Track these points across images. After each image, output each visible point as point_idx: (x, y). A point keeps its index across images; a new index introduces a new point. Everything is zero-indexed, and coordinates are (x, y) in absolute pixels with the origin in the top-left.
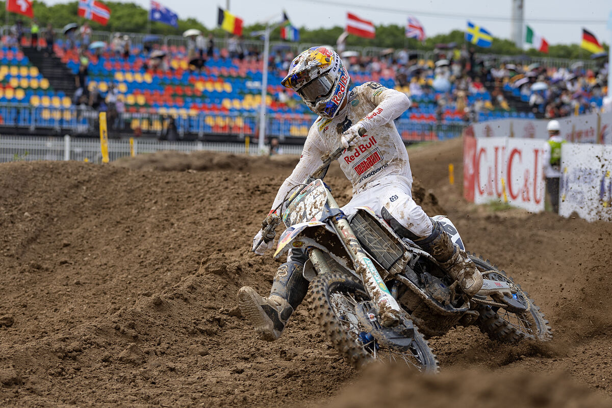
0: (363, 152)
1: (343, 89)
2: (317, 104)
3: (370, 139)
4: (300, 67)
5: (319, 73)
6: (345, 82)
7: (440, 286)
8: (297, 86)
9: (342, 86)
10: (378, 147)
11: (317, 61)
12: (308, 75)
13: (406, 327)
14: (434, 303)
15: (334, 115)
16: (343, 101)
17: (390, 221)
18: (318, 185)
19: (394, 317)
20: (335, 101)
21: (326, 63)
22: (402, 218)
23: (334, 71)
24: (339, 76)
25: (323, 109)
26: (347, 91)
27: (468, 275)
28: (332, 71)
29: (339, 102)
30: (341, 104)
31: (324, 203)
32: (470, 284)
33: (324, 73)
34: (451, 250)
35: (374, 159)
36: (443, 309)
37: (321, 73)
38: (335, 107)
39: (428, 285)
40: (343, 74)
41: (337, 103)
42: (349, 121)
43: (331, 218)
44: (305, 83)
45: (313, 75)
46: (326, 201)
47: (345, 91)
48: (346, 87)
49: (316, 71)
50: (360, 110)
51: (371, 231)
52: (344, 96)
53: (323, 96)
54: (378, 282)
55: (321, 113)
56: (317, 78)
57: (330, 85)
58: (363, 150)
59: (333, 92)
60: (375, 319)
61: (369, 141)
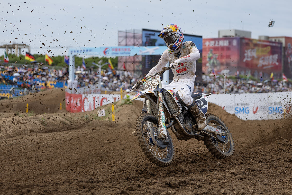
0: (181, 66)
1: (180, 41)
2: (170, 45)
3: (186, 62)
4: (166, 31)
5: (172, 34)
6: (181, 38)
7: (190, 124)
8: (163, 37)
9: (180, 40)
10: (188, 66)
11: (172, 30)
12: (168, 34)
13: (166, 141)
14: (184, 130)
15: (176, 50)
16: (179, 45)
17: (178, 97)
18: (158, 77)
19: (163, 137)
20: (176, 45)
21: (175, 30)
22: (182, 96)
23: (178, 34)
24: (179, 36)
25: (171, 47)
26: (182, 42)
27: (201, 123)
28: (177, 34)
29: (178, 45)
30: (178, 46)
31: (157, 85)
32: (200, 126)
33: (174, 34)
34: (198, 112)
35: (184, 69)
36: (187, 133)
37: (173, 34)
38: (176, 47)
39: (185, 123)
40: (181, 35)
41: (177, 46)
42: (180, 53)
43: (157, 91)
44: (166, 37)
45: (169, 35)
46: (158, 84)
47: (181, 42)
48: (181, 41)
49: (171, 33)
50: (185, 51)
51: (170, 99)
52: (180, 44)
53: (172, 42)
54: (163, 122)
55: (171, 48)
56: (171, 35)
57: (176, 39)
58: (182, 65)
59: (176, 42)
60: (157, 135)
61: (185, 63)
